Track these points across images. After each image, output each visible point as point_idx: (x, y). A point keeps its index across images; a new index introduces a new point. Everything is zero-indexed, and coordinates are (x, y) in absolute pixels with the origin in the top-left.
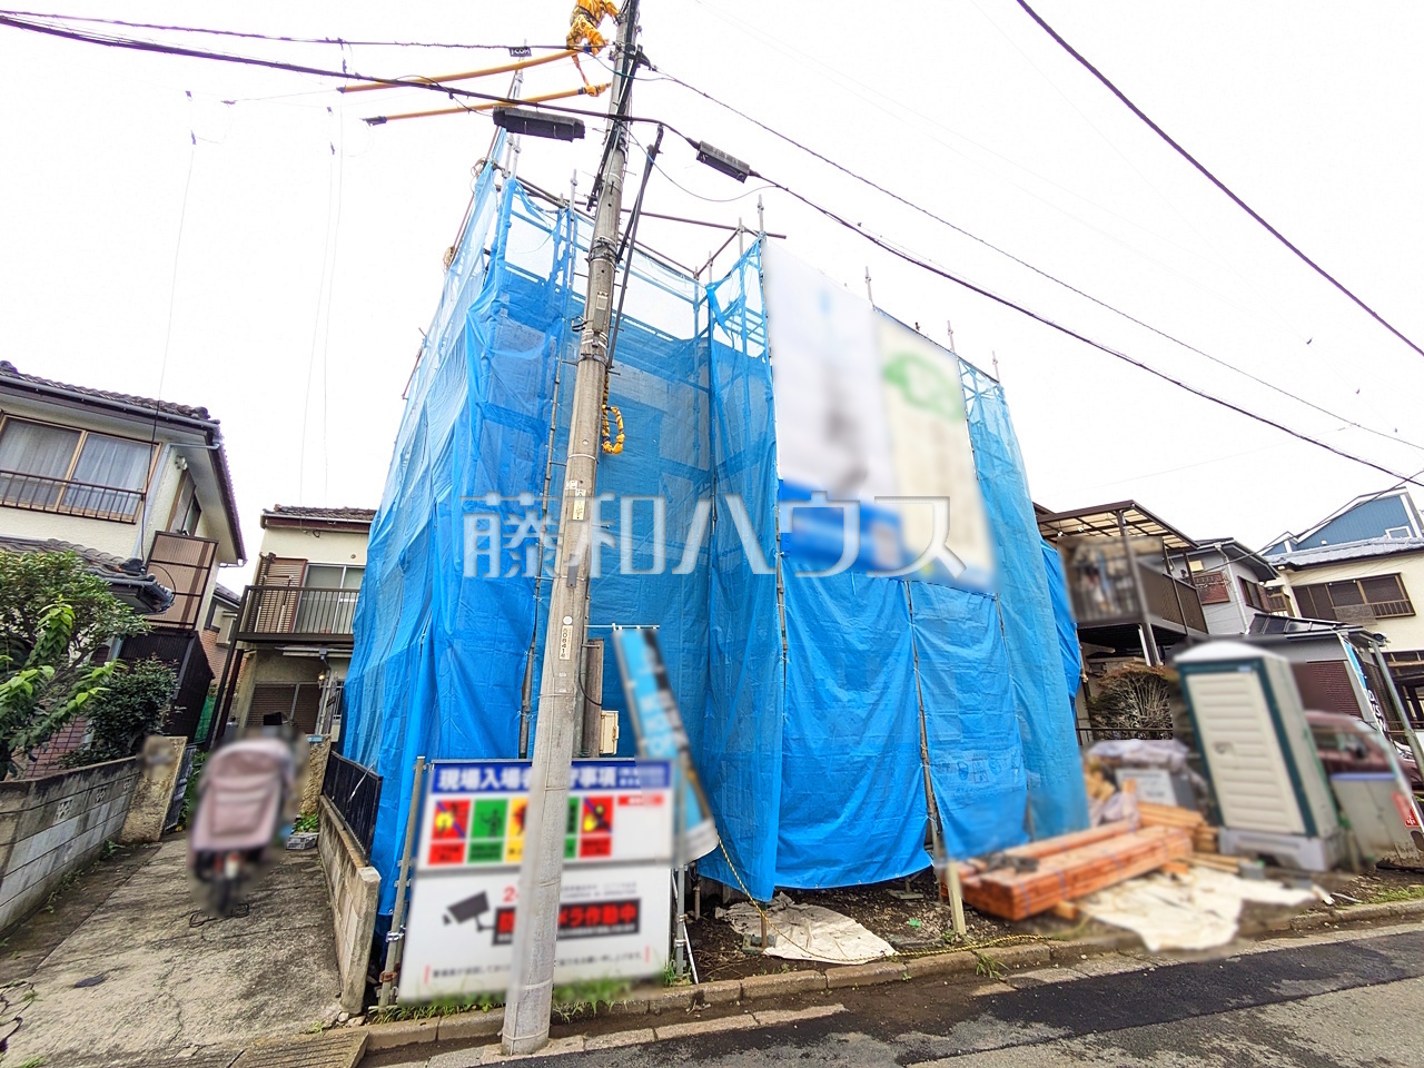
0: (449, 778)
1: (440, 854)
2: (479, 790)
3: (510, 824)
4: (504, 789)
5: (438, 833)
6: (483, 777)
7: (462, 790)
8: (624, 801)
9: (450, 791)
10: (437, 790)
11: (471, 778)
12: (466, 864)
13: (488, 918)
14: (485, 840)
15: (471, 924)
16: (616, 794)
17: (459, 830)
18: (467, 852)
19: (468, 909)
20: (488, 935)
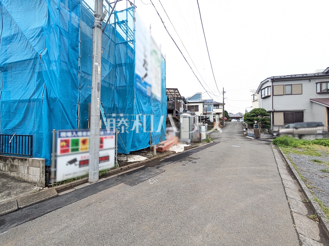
0: (63, 134)
1: (63, 151)
2: (72, 137)
3: (80, 143)
4: (78, 136)
5: (62, 147)
6: (72, 134)
7: (67, 137)
8: (106, 138)
9: (64, 137)
10: (60, 137)
11: (69, 134)
12: (70, 152)
13: (77, 163)
14: (75, 147)
15: (73, 165)
16: (104, 137)
17: (68, 146)
18: (70, 150)
19: (72, 162)
20: (78, 166)
